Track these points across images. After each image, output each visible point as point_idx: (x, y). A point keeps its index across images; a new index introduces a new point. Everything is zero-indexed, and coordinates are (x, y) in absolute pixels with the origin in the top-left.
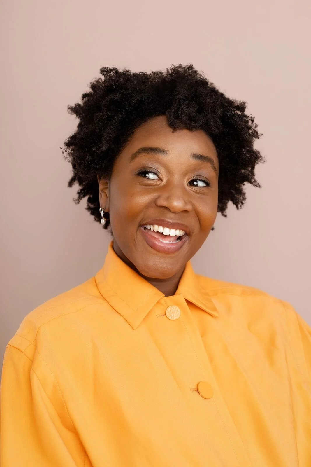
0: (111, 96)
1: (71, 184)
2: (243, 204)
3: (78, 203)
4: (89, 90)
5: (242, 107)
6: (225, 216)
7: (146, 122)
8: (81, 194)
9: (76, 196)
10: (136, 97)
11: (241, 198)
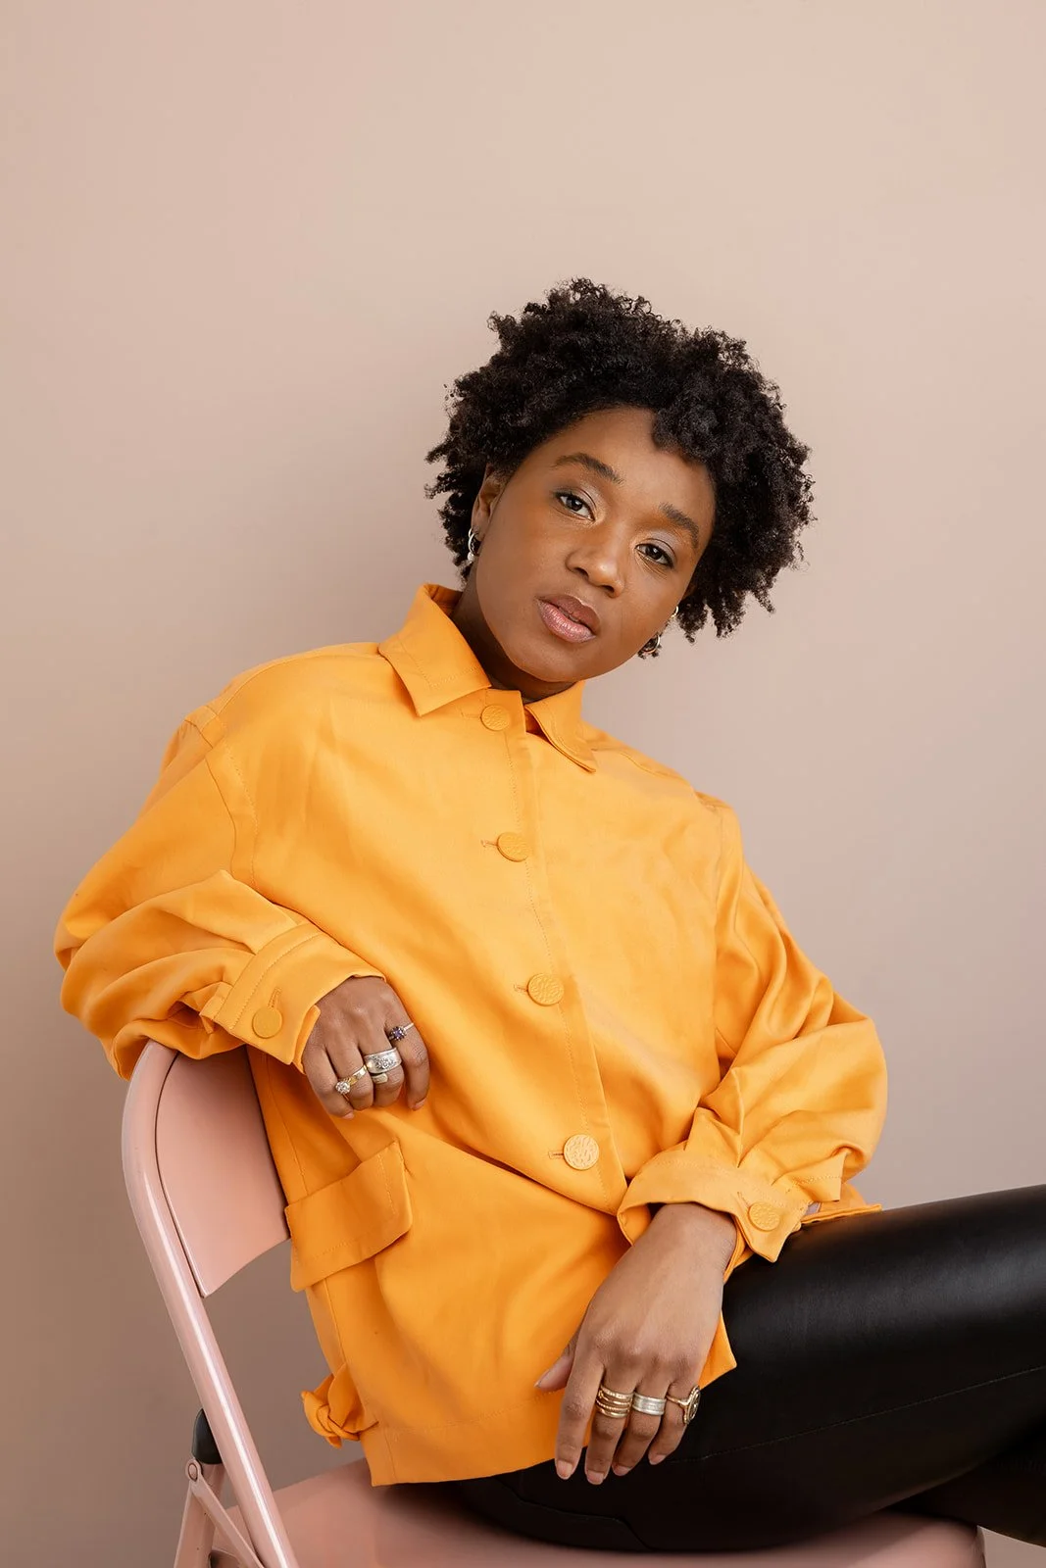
0: (574, 336)
1: (432, 457)
2: (731, 629)
3: (432, 497)
4: (543, 301)
5: (799, 456)
6: (692, 640)
7: (613, 408)
8: (444, 483)
9: (433, 483)
10: (616, 357)
11: (732, 618)
